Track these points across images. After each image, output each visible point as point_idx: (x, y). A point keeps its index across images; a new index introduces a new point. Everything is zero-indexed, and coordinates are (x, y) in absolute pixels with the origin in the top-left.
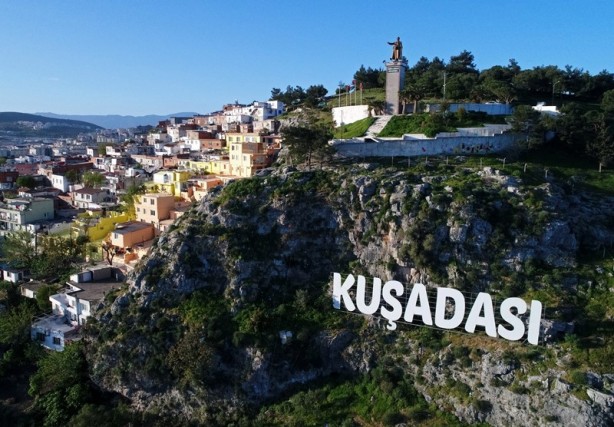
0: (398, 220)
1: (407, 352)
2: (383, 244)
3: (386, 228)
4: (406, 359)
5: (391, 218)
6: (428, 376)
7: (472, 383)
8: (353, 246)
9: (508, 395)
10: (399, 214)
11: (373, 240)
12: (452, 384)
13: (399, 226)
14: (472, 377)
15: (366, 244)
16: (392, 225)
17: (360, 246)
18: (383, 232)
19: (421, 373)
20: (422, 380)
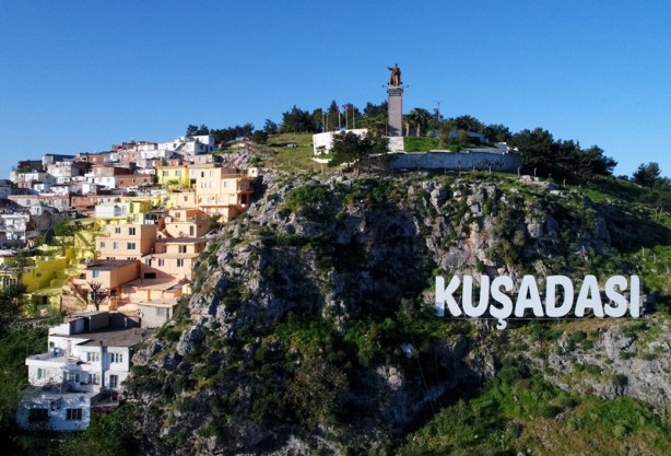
0: (480, 221)
1: (526, 348)
2: (466, 247)
3: (467, 230)
4: (527, 354)
5: (471, 220)
6: (555, 366)
7: (600, 363)
8: (433, 253)
9: (639, 364)
10: (480, 214)
11: (455, 245)
12: (582, 368)
13: (481, 226)
14: (598, 357)
15: (447, 250)
16: (474, 226)
17: (440, 252)
18: (464, 234)
19: (547, 365)
20: (551, 372)
